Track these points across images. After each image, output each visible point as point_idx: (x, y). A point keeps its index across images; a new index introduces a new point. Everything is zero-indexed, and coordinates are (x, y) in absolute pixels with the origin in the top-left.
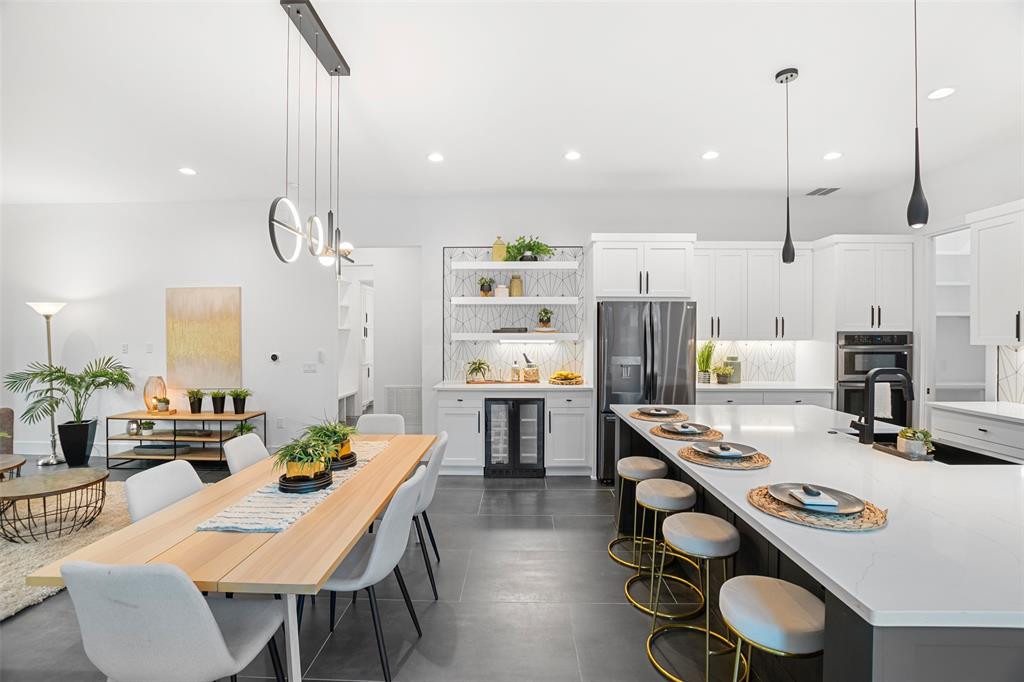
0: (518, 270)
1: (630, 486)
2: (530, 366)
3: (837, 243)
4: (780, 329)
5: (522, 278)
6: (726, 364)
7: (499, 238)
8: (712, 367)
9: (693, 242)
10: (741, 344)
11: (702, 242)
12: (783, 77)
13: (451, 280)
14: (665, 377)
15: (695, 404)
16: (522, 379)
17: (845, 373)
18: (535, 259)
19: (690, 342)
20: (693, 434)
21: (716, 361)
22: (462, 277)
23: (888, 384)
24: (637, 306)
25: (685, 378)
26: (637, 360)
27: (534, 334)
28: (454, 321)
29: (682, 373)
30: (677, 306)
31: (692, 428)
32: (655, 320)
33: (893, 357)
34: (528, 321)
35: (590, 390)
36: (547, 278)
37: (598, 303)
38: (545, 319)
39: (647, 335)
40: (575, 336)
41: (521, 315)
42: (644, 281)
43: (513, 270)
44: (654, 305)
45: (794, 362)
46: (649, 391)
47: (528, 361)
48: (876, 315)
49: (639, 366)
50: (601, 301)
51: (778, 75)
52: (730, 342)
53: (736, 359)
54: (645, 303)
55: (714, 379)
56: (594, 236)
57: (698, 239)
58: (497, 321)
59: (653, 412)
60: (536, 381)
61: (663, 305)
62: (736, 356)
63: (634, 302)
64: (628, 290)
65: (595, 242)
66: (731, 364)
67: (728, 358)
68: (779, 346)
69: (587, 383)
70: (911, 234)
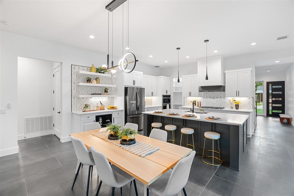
0: (99, 76)
2: (102, 105)
4: (152, 94)
5: (100, 78)
7: (93, 65)
9: (142, 74)
13: (74, 76)
16: (99, 109)
17: (163, 103)
18: (104, 73)
22: (79, 76)
23: (168, 104)
27: (103, 95)
28: (75, 91)
33: (169, 99)
34: (100, 91)
36: (105, 79)
38: (106, 91)
41: (98, 90)
42: (134, 82)
43: (97, 76)
45: (152, 101)
46: (138, 109)
47: (101, 103)
48: (167, 92)
50: (125, 87)
54: (134, 88)
57: (144, 74)
58: (90, 91)
60: (104, 109)
63: (132, 88)
64: (131, 84)
68: (152, 98)
70: (170, 77)
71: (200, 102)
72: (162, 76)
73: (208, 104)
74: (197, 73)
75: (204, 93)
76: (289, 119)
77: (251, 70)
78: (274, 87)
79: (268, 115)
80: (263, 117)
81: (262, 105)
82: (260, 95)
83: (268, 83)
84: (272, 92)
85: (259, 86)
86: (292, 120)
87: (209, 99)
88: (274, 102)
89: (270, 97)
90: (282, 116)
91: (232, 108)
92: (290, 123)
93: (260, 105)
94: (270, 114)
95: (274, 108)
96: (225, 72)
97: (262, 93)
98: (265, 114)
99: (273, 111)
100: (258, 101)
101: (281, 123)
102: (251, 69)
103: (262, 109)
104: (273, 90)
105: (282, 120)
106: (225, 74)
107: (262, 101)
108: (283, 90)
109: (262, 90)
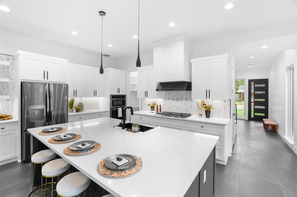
1: (38, 167)
3: (110, 70)
4: (95, 94)
6: (79, 105)
8: (74, 107)
9: (67, 63)
10: (84, 99)
11: (70, 63)
12: (101, 13)
14: (56, 111)
15: (68, 122)
17: (112, 106)
19: (66, 98)
20: (69, 139)
21: (75, 105)
23: (121, 108)
24: (43, 85)
25: (64, 111)
26: (42, 107)
29: (63, 109)
30: (60, 85)
31: (68, 136)
32: (51, 90)
33: (122, 101)
35: (17, 122)
37: (22, 82)
39: (47, 96)
40: (8, 97)
42: (46, 75)
44: (50, 85)
45: (99, 103)
46: (49, 119)
48: (119, 90)
49: (44, 109)
50: (23, 81)
51: (100, 12)
52: (80, 98)
53: (82, 103)
54: (46, 84)
55: (74, 111)
56: (19, 52)
59: (50, 130)
61: (55, 85)
62: (82, 102)
63: (41, 83)
64: (38, 77)
65: (20, 54)
66: (80, 105)
67: (79, 103)
68: (95, 99)
69: (15, 118)
70: (126, 70)
71: (160, 106)
72: (110, 69)
73: (170, 108)
74: (153, 65)
75: (165, 92)
76: (275, 126)
77: (228, 58)
78: (256, 86)
79: (250, 119)
80: (244, 121)
81: (243, 104)
82: (242, 94)
83: (250, 81)
84: (254, 91)
85: (241, 85)
86: (278, 127)
87: (172, 101)
88: (256, 103)
89: (252, 96)
90: (266, 121)
91: (201, 115)
92: (276, 130)
93: (241, 104)
94: (252, 117)
95: (256, 111)
96: (191, 62)
97: (244, 93)
98: (247, 118)
99: (256, 114)
100: (240, 100)
101: (266, 131)
102: (227, 55)
103: (243, 109)
104: (256, 89)
105: (266, 126)
106: (190, 64)
107: (243, 100)
108: (266, 89)
109: (244, 89)
